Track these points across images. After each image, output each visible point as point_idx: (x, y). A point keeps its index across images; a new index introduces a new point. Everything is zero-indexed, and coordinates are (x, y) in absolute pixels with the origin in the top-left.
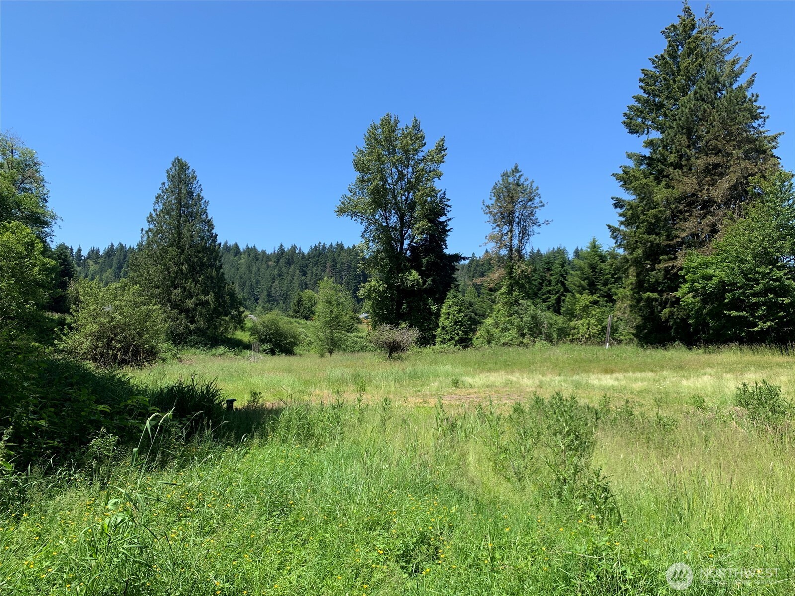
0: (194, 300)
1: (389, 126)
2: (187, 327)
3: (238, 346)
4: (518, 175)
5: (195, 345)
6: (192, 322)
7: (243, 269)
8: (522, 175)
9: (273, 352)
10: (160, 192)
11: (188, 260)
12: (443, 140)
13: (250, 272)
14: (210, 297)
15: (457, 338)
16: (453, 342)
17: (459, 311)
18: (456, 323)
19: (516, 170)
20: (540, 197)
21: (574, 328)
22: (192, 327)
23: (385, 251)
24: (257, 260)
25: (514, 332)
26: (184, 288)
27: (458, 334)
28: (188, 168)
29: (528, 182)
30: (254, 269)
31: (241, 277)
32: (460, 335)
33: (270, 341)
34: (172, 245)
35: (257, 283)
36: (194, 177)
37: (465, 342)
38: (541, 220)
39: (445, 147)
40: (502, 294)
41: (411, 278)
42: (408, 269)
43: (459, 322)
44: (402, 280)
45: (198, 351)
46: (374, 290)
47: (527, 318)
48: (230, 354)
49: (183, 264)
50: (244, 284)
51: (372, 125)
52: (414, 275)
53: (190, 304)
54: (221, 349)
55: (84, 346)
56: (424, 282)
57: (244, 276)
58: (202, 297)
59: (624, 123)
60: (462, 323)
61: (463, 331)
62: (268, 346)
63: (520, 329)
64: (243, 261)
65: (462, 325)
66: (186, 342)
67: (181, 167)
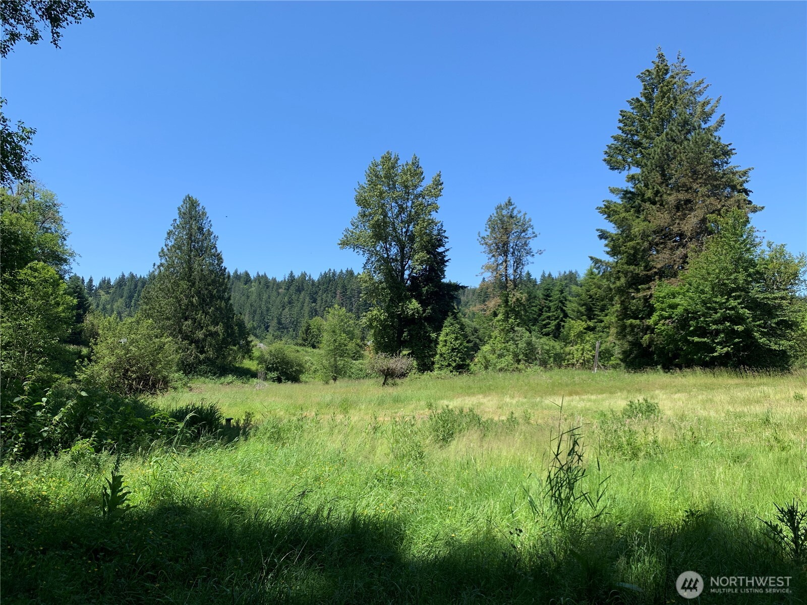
0: (204, 330)
1: (390, 163)
2: (197, 357)
3: (246, 374)
4: (511, 208)
5: (204, 374)
6: (202, 352)
7: (254, 297)
8: (515, 208)
9: (279, 380)
10: (172, 228)
11: (198, 293)
12: (439, 175)
13: (261, 300)
14: (219, 328)
15: (454, 364)
16: (451, 368)
17: (456, 339)
18: (453, 350)
19: (510, 203)
20: (533, 229)
21: (569, 354)
22: (202, 357)
23: (387, 281)
24: (267, 288)
25: (510, 358)
26: (194, 320)
27: (455, 361)
28: (199, 205)
29: (522, 214)
30: (265, 297)
31: (251, 305)
32: (457, 362)
33: (276, 369)
34: (183, 279)
35: (267, 311)
36: (204, 214)
37: (461, 368)
38: (534, 250)
39: (441, 182)
40: (498, 321)
41: (411, 306)
42: (409, 299)
43: (456, 349)
44: (402, 309)
45: (207, 380)
46: (375, 319)
47: (522, 345)
48: (238, 383)
49: (193, 297)
50: (255, 312)
51: (373, 162)
52: (414, 305)
53: (200, 335)
54: (230, 378)
56: (424, 311)
57: (255, 304)
58: (212, 328)
59: (605, 160)
60: (459, 350)
61: (460, 358)
62: (274, 375)
63: (516, 355)
64: (253, 289)
65: (458, 352)
66: (195, 372)
67: (192, 204)
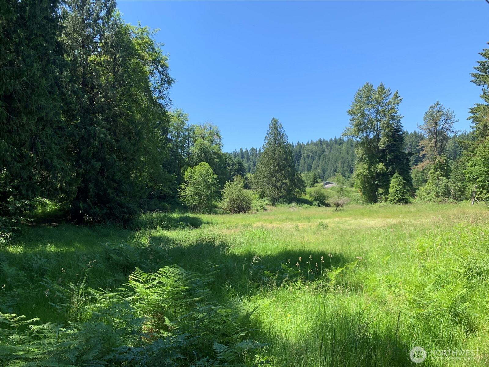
0: (280, 182)
1: (369, 89)
2: (278, 195)
3: (301, 202)
4: (439, 106)
5: (282, 202)
6: (281, 192)
8: (441, 106)
9: (319, 206)
10: (267, 135)
11: (278, 165)
12: (397, 93)
14: (287, 181)
15: (397, 199)
16: (395, 201)
17: (399, 185)
18: (397, 191)
19: (438, 104)
20: (455, 117)
22: (280, 195)
23: (367, 154)
24: (352, 147)
25: (433, 195)
26: (277, 178)
27: (398, 197)
28: (278, 122)
29: (446, 109)
30: (350, 152)
32: (399, 197)
33: (317, 200)
36: (281, 125)
37: (403, 200)
39: (399, 96)
40: (431, 173)
41: (379, 167)
42: (378, 163)
43: (398, 190)
44: (374, 169)
45: (283, 205)
46: (360, 174)
47: (442, 187)
48: (298, 206)
49: (276, 167)
51: (359, 89)
52: (381, 166)
53: (279, 184)
54: (293, 204)
55: (225, 206)
56: (387, 169)
58: (284, 181)
60: (400, 191)
61: (401, 195)
62: (317, 203)
63: (437, 193)
64: (344, 148)
65: (400, 192)
66: (279, 201)
67: (275, 122)
